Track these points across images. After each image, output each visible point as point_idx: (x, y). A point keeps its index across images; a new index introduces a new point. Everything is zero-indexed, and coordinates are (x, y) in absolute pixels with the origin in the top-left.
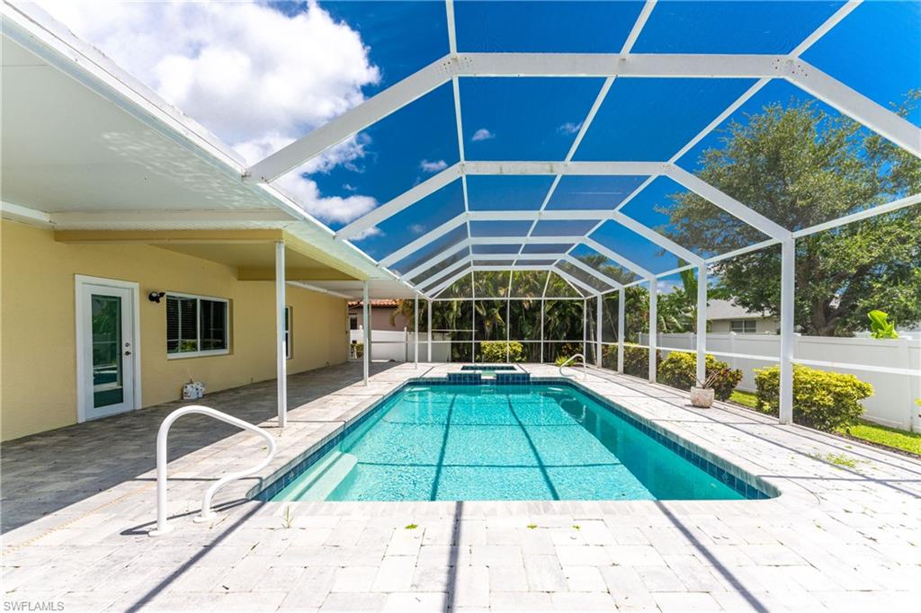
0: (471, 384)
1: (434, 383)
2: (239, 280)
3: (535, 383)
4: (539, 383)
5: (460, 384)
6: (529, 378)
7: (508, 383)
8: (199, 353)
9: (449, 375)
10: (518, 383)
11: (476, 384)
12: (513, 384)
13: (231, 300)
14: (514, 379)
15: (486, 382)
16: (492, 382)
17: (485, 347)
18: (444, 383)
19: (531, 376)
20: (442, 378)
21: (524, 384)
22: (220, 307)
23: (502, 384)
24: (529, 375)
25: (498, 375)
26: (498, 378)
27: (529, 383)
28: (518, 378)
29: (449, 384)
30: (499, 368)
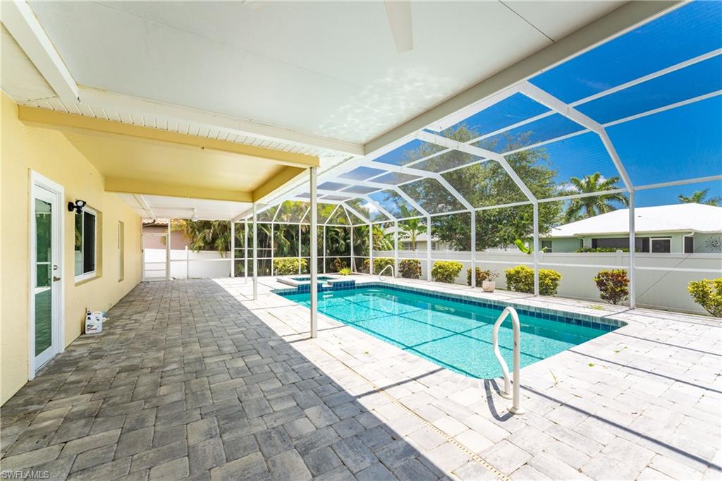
2: (106, 190)
3: (358, 287)
4: (361, 287)
6: (354, 284)
8: (83, 276)
9: (298, 286)
10: (348, 289)
12: (344, 289)
14: (344, 285)
16: (329, 289)
18: (294, 293)
19: (356, 282)
20: (293, 289)
21: (351, 288)
23: (337, 289)
24: (354, 281)
25: (334, 283)
26: (334, 285)
27: (354, 288)
28: (348, 285)
29: (298, 293)
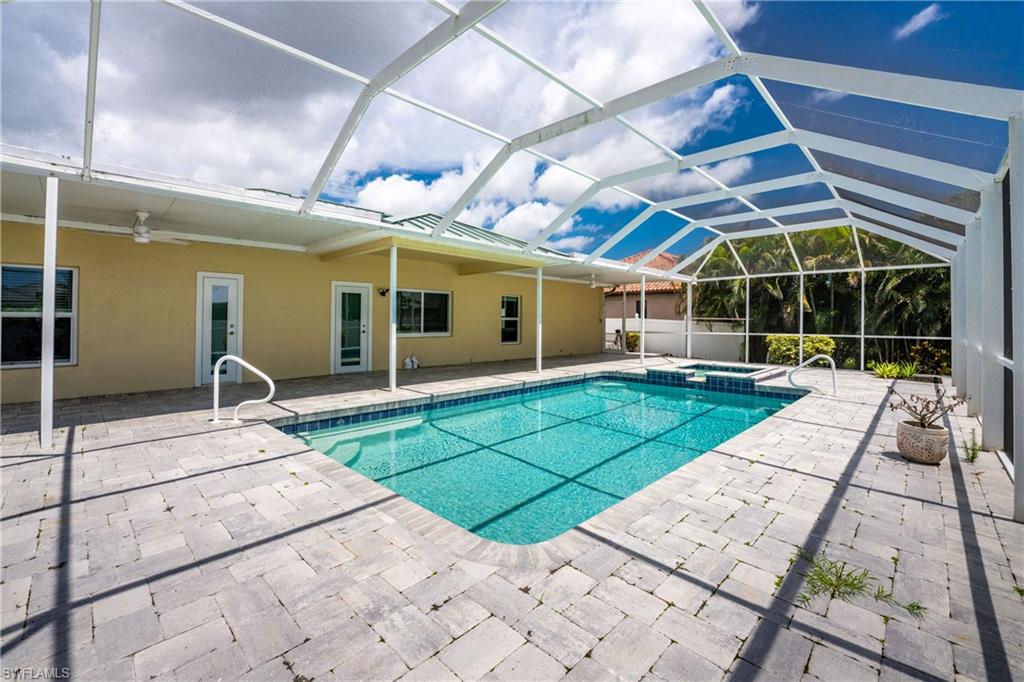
0: (673, 385)
1: (631, 380)
2: (460, 275)
3: (762, 394)
5: (660, 383)
6: (753, 386)
7: (722, 390)
8: (422, 334)
9: (648, 371)
11: (680, 386)
12: (730, 391)
13: (452, 292)
15: (692, 385)
16: (699, 385)
17: (771, 343)
18: (642, 381)
19: (757, 383)
20: (640, 375)
21: (745, 393)
22: (444, 298)
23: (714, 389)
25: (708, 377)
26: (708, 380)
27: (753, 393)
29: (648, 382)
30: (711, 368)
